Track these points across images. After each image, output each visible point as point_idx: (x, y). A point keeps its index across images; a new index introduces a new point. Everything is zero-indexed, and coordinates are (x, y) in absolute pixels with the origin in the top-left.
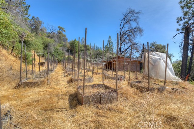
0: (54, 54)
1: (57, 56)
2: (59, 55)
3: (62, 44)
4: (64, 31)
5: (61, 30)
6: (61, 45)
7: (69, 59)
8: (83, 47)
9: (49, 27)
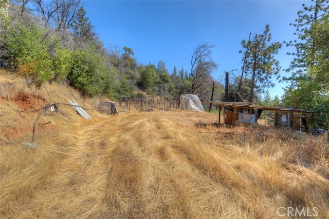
0: (120, 89)
1: (124, 92)
2: (126, 90)
3: (130, 74)
4: (133, 53)
5: (127, 53)
6: (128, 76)
7: (140, 96)
8: (159, 78)
9: (110, 48)
